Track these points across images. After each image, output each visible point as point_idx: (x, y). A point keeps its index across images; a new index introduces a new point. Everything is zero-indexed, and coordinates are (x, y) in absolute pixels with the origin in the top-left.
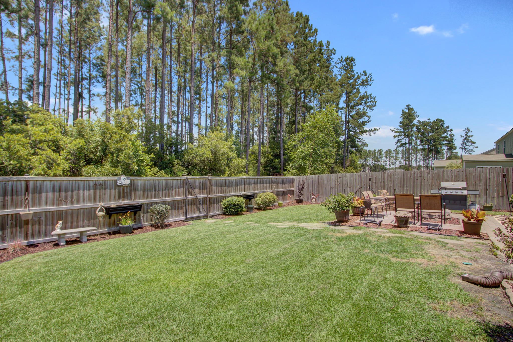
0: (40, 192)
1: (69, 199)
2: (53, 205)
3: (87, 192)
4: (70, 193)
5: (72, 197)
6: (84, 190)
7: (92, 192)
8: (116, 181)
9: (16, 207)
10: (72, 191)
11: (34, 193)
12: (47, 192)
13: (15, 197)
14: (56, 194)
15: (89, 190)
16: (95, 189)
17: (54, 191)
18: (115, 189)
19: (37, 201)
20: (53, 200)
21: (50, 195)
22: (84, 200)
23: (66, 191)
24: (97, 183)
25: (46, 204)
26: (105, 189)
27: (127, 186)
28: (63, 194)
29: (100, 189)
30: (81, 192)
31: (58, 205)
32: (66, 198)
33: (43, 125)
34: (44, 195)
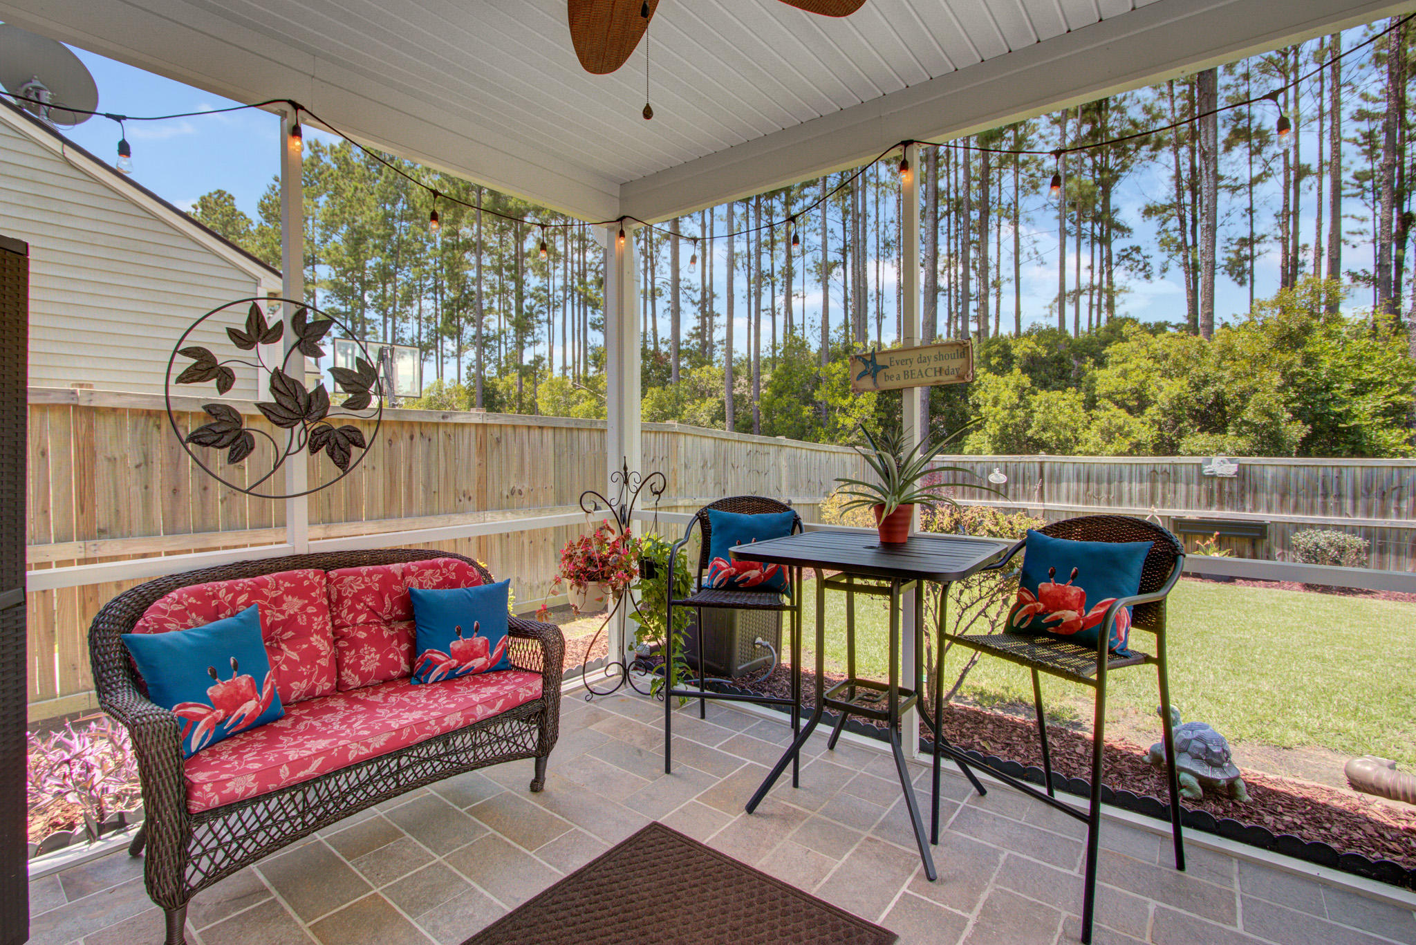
0: (1059, 482)
1: (1104, 495)
2: (1078, 502)
3: (1136, 487)
4: (1104, 486)
5: (1109, 493)
6: (1130, 482)
7: (1146, 486)
8: (1199, 466)
9: (1029, 499)
10: (1109, 482)
11: (1050, 482)
12: (1068, 481)
13: (1027, 487)
14: (1083, 486)
15: (1141, 482)
16: (1153, 481)
17: (1078, 480)
18: (1199, 484)
19: (1055, 493)
20: (1078, 494)
21: (1073, 485)
22: (1130, 500)
23: (1099, 482)
24: (1158, 469)
25: (1068, 499)
26: (1175, 482)
27: (1231, 479)
28: (1093, 486)
29: (1164, 483)
30: (1125, 485)
31: (1086, 503)
32: (1099, 493)
33: (1124, 361)
34: (1064, 485)
